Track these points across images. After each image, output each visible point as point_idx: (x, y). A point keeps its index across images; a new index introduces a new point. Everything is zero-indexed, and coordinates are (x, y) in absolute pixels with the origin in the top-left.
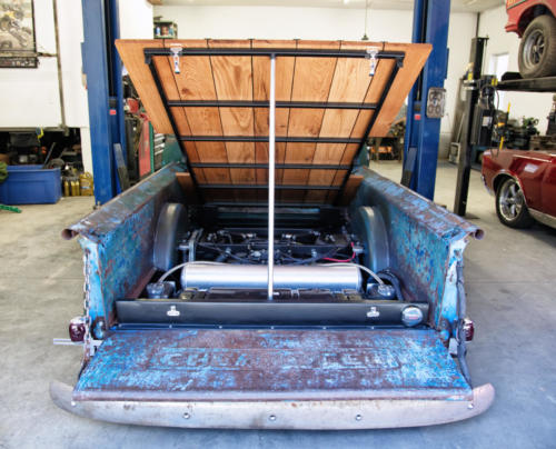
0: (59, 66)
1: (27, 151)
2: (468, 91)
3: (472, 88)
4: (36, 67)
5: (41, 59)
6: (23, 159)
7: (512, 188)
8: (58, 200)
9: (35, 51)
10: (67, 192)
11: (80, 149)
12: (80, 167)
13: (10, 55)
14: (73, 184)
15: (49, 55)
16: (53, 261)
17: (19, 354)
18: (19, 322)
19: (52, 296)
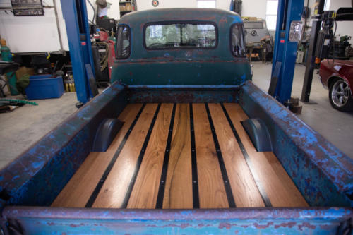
0: (56, 14)
1: (42, 66)
2: (314, 22)
3: (317, 20)
4: (43, 14)
5: (45, 10)
6: (40, 71)
7: (341, 85)
8: (62, 95)
9: (42, 4)
10: (67, 89)
13: (26, 8)
14: (70, 85)
15: (49, 7)
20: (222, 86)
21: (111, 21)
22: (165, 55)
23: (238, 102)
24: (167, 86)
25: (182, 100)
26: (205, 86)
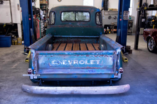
0: (10, 4)
2: (138, 11)
7: (152, 40)
8: (11, 46)
10: (13, 44)
11: (17, 30)
12: (17, 36)
14: (15, 41)
15: (7, 0)
16: (13, 62)
17: (9, 83)
18: (7, 77)
19: (15, 71)
20: (92, 37)
21: (37, 9)
22: (69, 24)
23: (99, 43)
24: (70, 36)
25: (76, 42)
26: (85, 37)
